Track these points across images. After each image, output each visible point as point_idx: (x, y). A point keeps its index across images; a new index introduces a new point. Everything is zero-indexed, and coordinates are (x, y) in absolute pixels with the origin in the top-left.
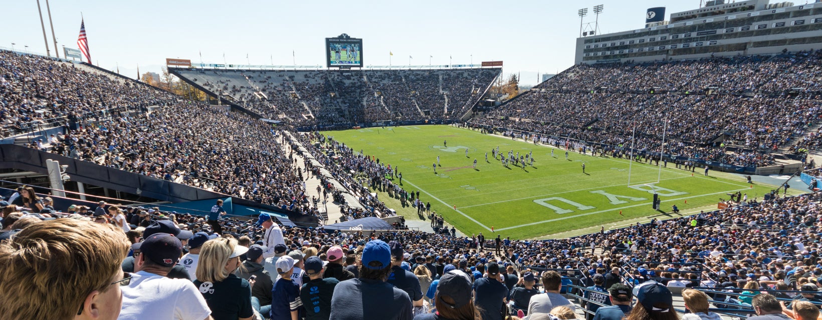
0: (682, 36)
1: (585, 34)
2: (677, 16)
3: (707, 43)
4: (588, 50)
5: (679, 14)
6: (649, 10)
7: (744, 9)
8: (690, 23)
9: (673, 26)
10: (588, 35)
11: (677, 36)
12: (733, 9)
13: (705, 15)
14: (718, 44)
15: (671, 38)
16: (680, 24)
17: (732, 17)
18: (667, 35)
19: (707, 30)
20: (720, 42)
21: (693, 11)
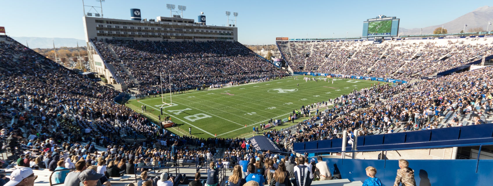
0: (169, 29)
1: (90, 14)
2: (164, 19)
3: (180, 35)
4: (101, 28)
5: (165, 18)
6: (134, 10)
7: (190, 22)
8: (171, 23)
9: (162, 23)
10: (94, 16)
11: (166, 29)
12: (186, 21)
13: (175, 21)
14: (184, 36)
15: (163, 29)
16: (166, 23)
17: (187, 24)
18: (160, 27)
19: (179, 29)
20: (185, 35)
21: (171, 18)
